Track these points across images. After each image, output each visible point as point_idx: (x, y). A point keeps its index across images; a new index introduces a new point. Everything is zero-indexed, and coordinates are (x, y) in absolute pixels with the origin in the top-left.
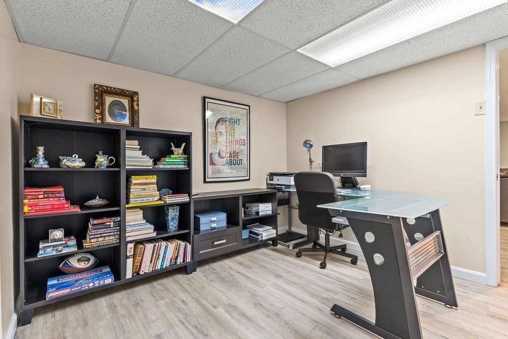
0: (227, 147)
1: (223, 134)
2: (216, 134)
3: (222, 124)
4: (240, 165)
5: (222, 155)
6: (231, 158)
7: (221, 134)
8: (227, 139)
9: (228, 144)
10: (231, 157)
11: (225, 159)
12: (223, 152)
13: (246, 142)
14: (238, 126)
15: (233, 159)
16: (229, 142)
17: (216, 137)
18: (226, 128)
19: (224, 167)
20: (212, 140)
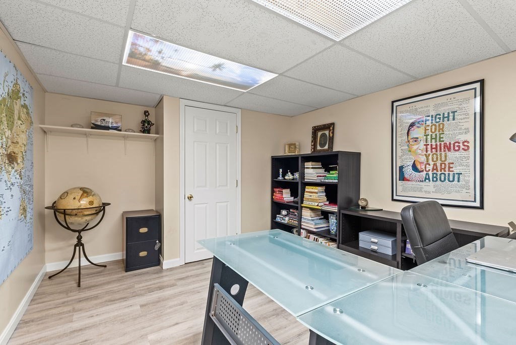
0: (427, 156)
1: (419, 139)
2: (409, 141)
3: (418, 127)
4: (456, 182)
5: (419, 167)
6: (435, 171)
7: (416, 141)
8: (426, 145)
9: (429, 152)
10: (437, 169)
11: (425, 172)
12: (421, 163)
13: (471, 145)
14: (451, 121)
15: (439, 173)
16: (432, 148)
17: (408, 145)
18: (426, 130)
19: (421, 183)
20: (402, 150)
